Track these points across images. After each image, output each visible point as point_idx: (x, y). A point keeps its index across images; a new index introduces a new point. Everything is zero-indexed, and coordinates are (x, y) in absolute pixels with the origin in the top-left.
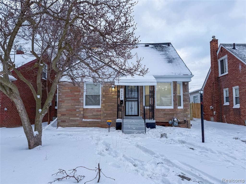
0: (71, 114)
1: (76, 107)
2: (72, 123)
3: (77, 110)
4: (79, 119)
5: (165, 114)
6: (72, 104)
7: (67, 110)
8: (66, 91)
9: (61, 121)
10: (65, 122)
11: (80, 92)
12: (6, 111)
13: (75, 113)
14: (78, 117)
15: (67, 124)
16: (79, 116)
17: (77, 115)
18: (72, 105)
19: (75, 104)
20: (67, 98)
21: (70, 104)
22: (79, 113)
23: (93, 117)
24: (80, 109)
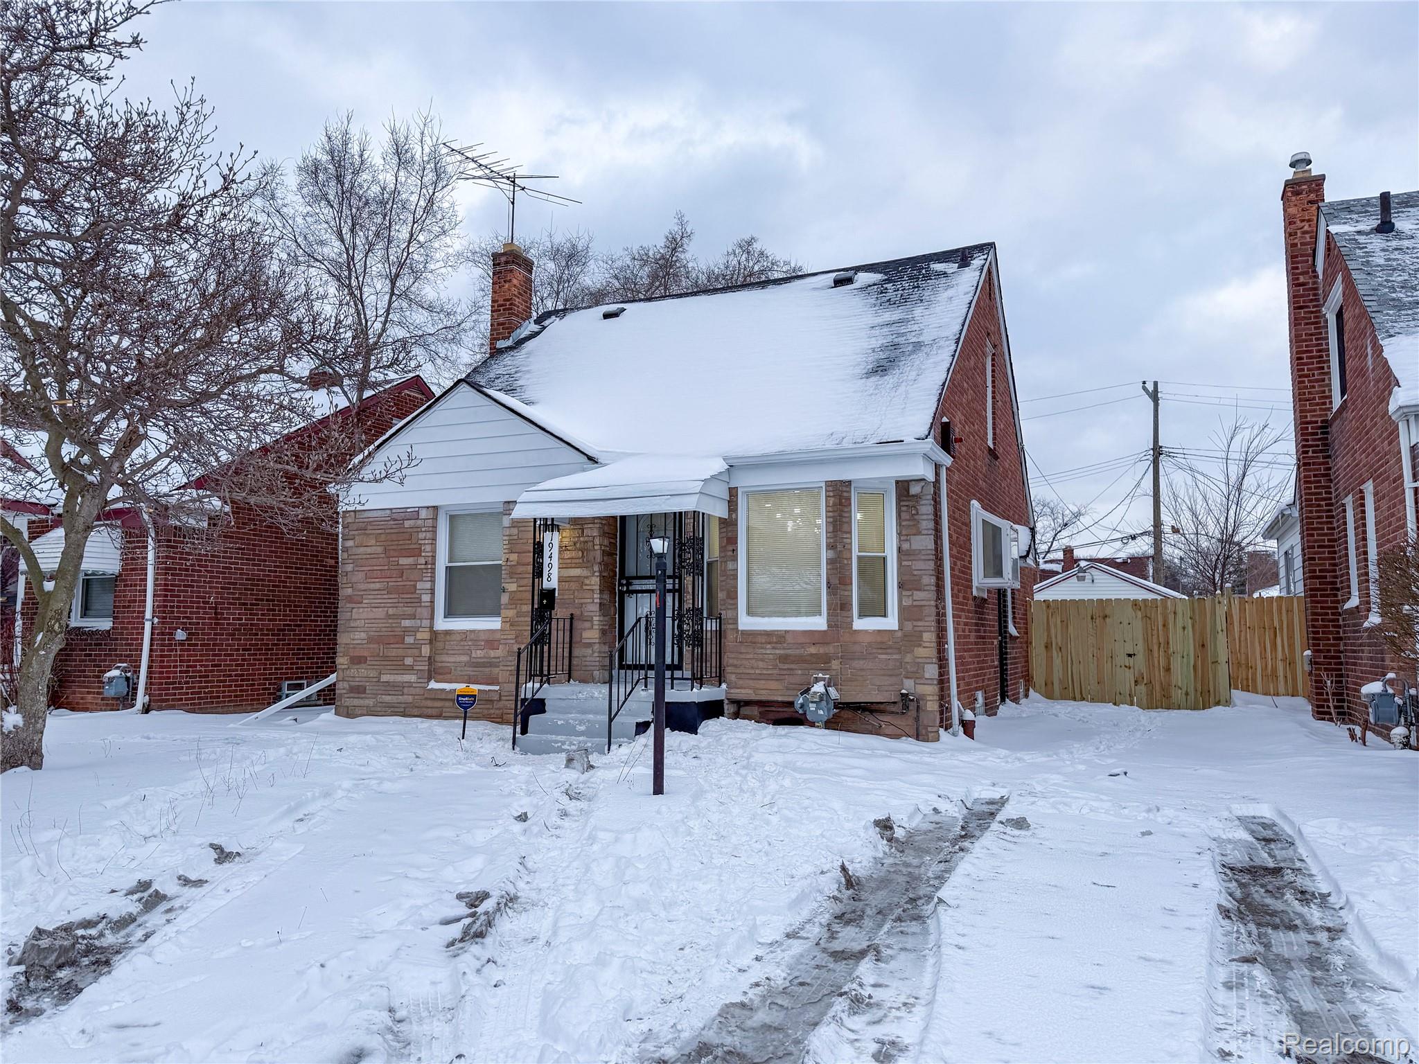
0: (386, 658)
1: (406, 623)
2: (387, 698)
3: (409, 640)
4: (413, 678)
5: (784, 659)
6: (391, 611)
7: (370, 640)
8: (369, 550)
9: (350, 686)
10: (364, 692)
11: (417, 553)
12: (182, 643)
13: (400, 652)
14: (410, 669)
15: (370, 702)
16: (415, 668)
17: (409, 661)
18: (389, 616)
19: (399, 611)
20: (372, 586)
21: (380, 613)
22: (416, 652)
23: (470, 671)
24: (419, 636)
